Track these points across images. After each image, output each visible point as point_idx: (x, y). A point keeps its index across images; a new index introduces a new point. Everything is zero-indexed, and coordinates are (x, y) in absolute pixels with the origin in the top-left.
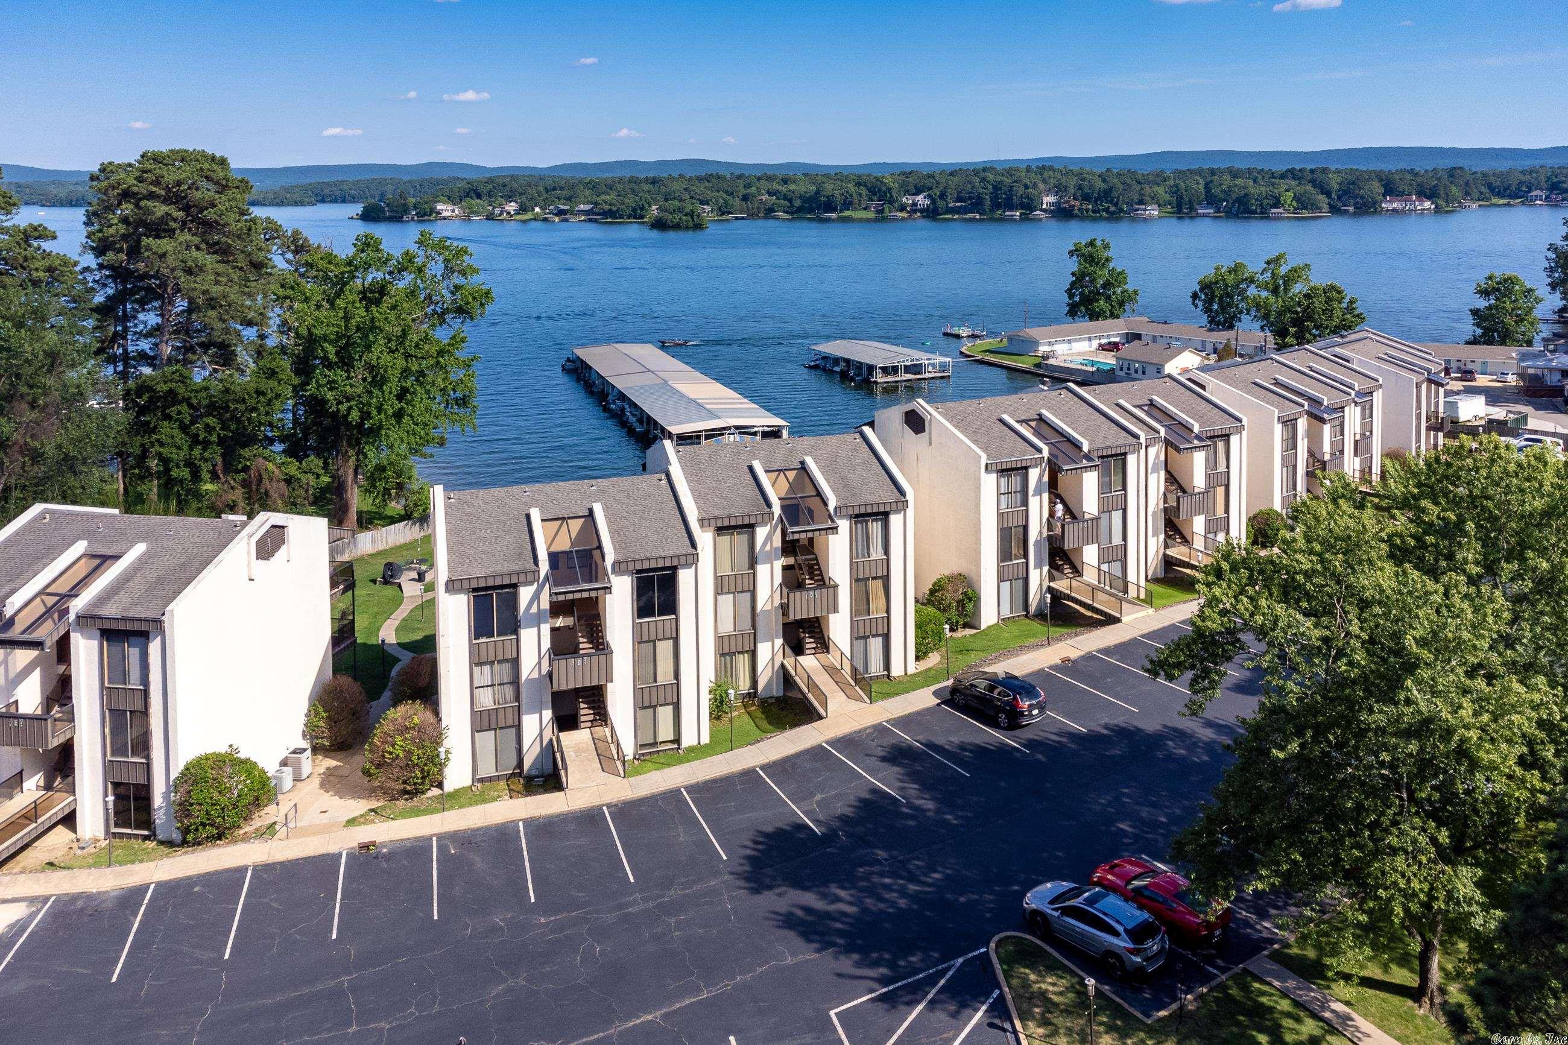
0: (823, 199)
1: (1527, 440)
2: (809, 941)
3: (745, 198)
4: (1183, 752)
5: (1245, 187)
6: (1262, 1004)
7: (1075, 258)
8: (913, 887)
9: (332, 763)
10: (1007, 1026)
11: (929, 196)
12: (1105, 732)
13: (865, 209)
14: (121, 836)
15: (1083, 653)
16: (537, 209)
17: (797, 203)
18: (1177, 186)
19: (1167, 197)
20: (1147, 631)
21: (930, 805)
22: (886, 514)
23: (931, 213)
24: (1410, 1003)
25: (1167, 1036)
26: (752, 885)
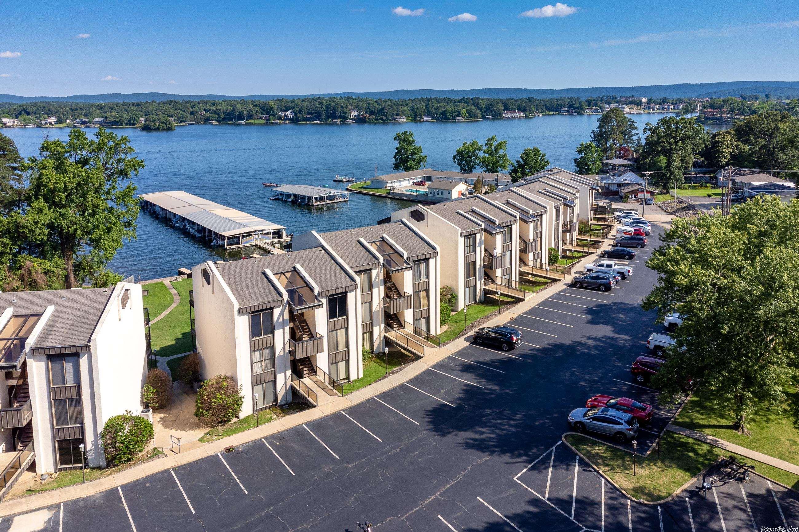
0: (237, 113)
1: (625, 213)
2: (484, 452)
3: (192, 113)
4: (586, 351)
5: (445, 107)
6: (683, 442)
7: (397, 141)
8: (512, 422)
9: (162, 415)
10: (591, 469)
11: (293, 112)
12: (550, 347)
13: (260, 119)
14: (66, 469)
15: (517, 315)
16: (68, 121)
17: (222, 116)
18: (413, 107)
19: (409, 112)
20: (537, 303)
21: (496, 388)
22: (428, 259)
23: (295, 121)
24: (734, 431)
25: (656, 460)
26: (439, 433)
